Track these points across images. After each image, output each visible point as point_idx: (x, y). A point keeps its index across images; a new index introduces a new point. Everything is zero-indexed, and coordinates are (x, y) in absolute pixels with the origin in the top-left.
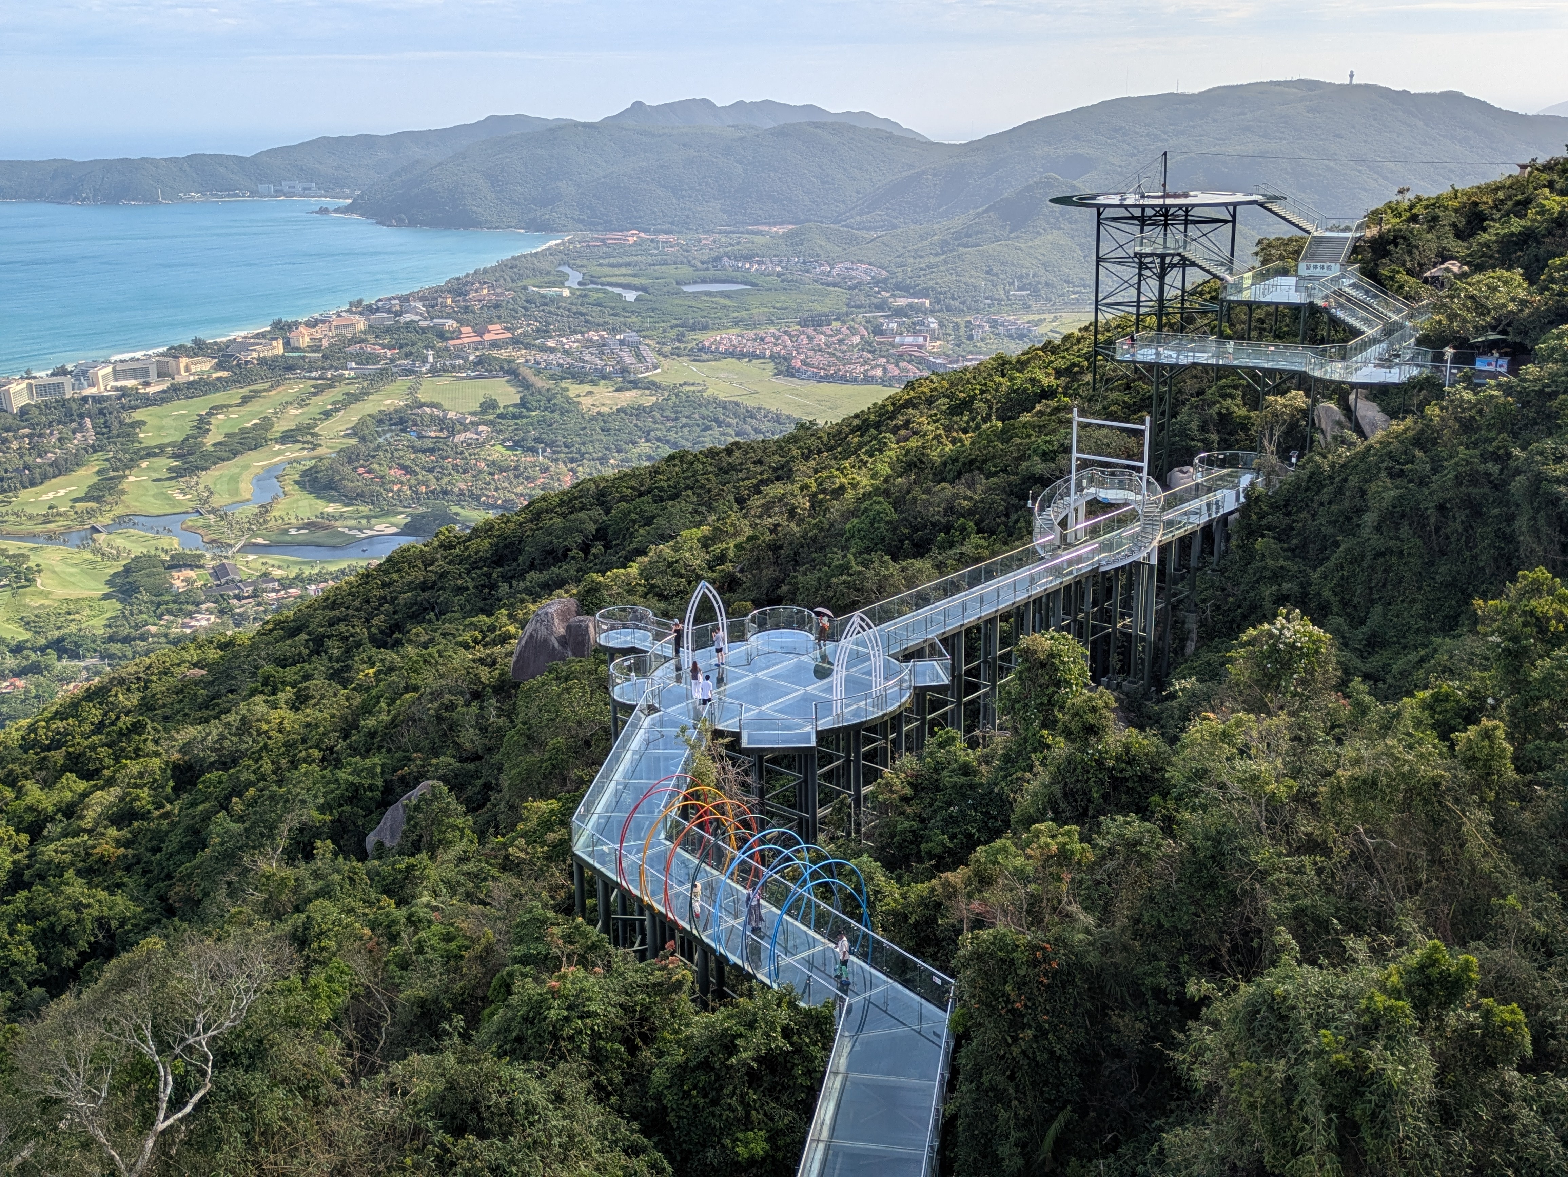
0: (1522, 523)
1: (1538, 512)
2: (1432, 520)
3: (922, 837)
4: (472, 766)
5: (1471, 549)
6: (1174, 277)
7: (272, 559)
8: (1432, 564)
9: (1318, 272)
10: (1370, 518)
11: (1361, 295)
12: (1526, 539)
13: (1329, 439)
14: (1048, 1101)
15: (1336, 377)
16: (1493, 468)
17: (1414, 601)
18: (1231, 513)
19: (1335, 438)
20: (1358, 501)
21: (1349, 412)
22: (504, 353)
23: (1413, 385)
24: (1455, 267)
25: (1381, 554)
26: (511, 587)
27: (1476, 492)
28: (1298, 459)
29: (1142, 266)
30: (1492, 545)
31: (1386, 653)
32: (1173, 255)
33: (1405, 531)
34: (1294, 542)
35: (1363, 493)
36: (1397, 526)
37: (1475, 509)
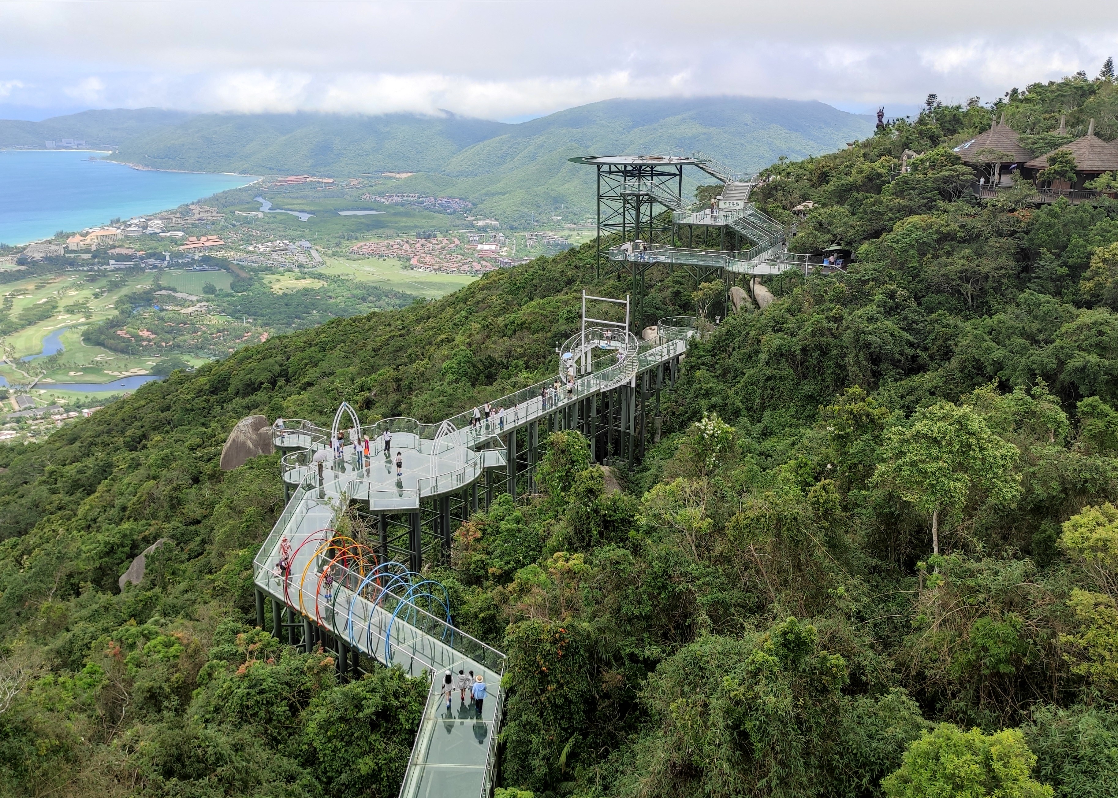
0: (850, 360)
1: (859, 351)
2: (799, 357)
3: (488, 564)
4: (193, 528)
5: (821, 375)
6: (645, 208)
7: (56, 392)
8: (798, 384)
9: (731, 206)
10: (763, 357)
11: (756, 220)
12: (853, 369)
13: (738, 309)
14: (565, 730)
15: (742, 271)
16: (833, 325)
17: (789, 407)
18: (681, 354)
19: (742, 309)
20: (756, 347)
21: (750, 292)
22: (219, 254)
23: (785, 275)
24: (810, 204)
25: (769, 378)
26: (222, 408)
27: (824, 340)
28: (721, 320)
29: (626, 201)
30: (834, 373)
31: (774, 439)
32: (644, 195)
33: (784, 364)
34: (719, 372)
35: (759, 341)
36: (778, 362)
37: (824, 351)
